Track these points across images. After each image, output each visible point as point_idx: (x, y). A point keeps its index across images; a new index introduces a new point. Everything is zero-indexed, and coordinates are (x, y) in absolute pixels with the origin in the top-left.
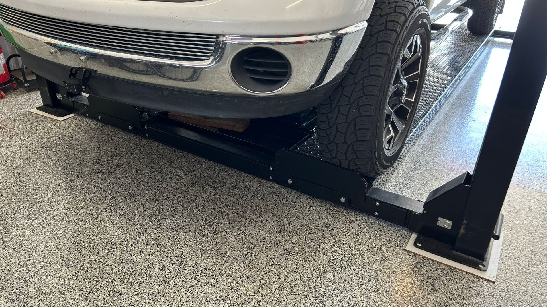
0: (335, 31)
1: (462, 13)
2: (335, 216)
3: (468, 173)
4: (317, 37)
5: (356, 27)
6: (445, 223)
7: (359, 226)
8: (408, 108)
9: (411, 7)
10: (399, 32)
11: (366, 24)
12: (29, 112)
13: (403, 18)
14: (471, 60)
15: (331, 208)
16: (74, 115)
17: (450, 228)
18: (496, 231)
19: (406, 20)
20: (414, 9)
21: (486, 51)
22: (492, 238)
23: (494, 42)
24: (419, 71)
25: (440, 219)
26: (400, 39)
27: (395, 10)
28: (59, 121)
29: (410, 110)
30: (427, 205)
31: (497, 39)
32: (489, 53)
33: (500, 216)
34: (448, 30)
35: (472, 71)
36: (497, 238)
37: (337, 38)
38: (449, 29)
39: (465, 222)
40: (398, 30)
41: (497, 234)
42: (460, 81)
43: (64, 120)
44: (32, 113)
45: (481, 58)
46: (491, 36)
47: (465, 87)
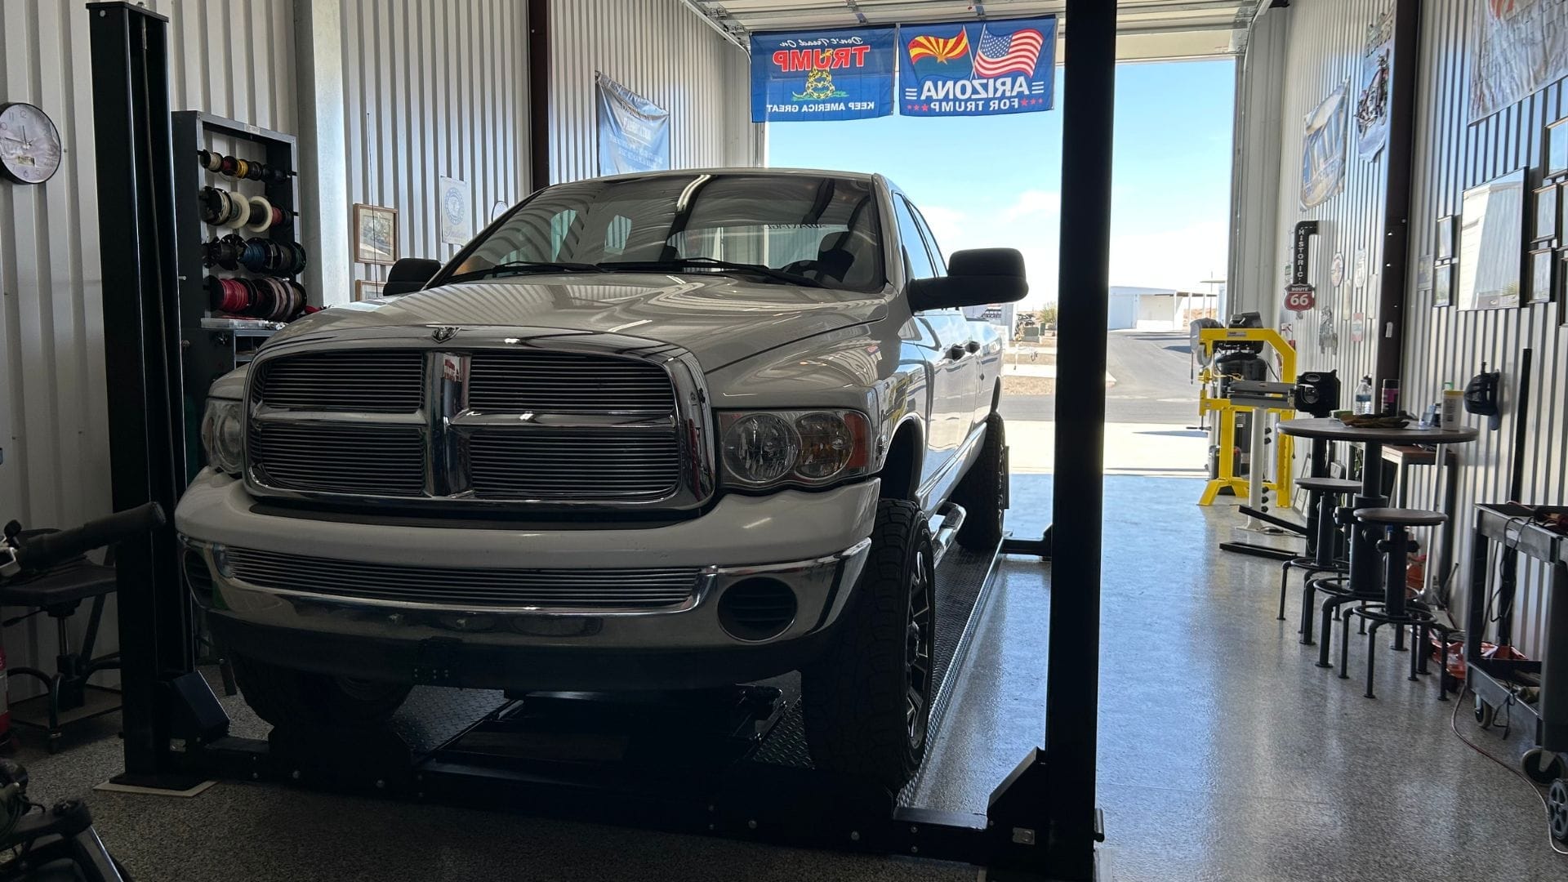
0: (838, 553)
1: (949, 514)
2: (847, 868)
3: (1038, 749)
4: (816, 562)
5: (858, 547)
6: (1024, 836)
7: (892, 874)
8: (923, 670)
9: (909, 514)
10: (904, 548)
11: (869, 541)
12: (95, 790)
13: (904, 530)
14: (980, 599)
15: (835, 858)
16: (213, 783)
17: (1033, 843)
18: (1097, 830)
19: (908, 531)
20: (913, 516)
21: (999, 580)
22: (1095, 842)
23: (1007, 562)
24: (928, 608)
25: (1016, 830)
26: (907, 559)
27: (890, 519)
28: (189, 797)
29: (925, 672)
30: (992, 811)
31: (1011, 556)
32: (1003, 586)
33: (1098, 813)
34: (940, 544)
35: (985, 618)
36: (1101, 838)
37: (839, 562)
38: (941, 540)
39: (1052, 822)
40: (902, 545)
41: (1100, 832)
42: (971, 636)
43: (198, 795)
44: (105, 791)
45: (994, 593)
46: (1000, 552)
47: (982, 646)
